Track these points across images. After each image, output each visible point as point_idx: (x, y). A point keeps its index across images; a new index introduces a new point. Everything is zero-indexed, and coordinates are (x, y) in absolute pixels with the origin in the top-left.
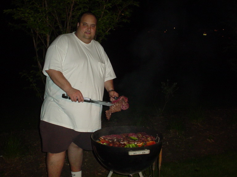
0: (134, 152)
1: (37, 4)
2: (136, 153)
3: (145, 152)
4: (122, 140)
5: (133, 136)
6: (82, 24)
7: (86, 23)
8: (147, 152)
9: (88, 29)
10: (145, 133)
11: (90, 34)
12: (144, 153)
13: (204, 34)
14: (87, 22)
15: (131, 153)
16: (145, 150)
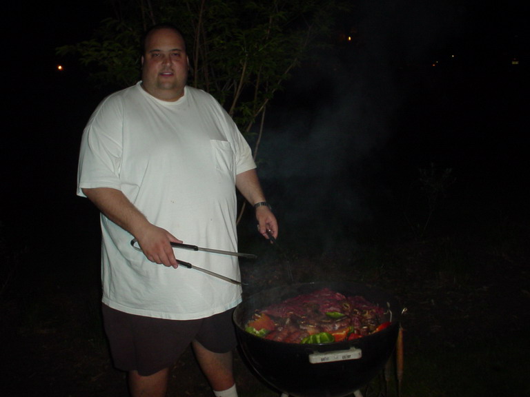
0: (323, 356)
1: (131, 29)
2: (328, 359)
3: (349, 356)
4: (303, 320)
5: (332, 308)
6: (149, 56)
7: (159, 51)
8: (355, 354)
9: (165, 62)
10: (361, 297)
11: (172, 75)
12: (347, 359)
13: (513, 63)
14: (159, 48)
15: (316, 359)
16: (351, 348)
